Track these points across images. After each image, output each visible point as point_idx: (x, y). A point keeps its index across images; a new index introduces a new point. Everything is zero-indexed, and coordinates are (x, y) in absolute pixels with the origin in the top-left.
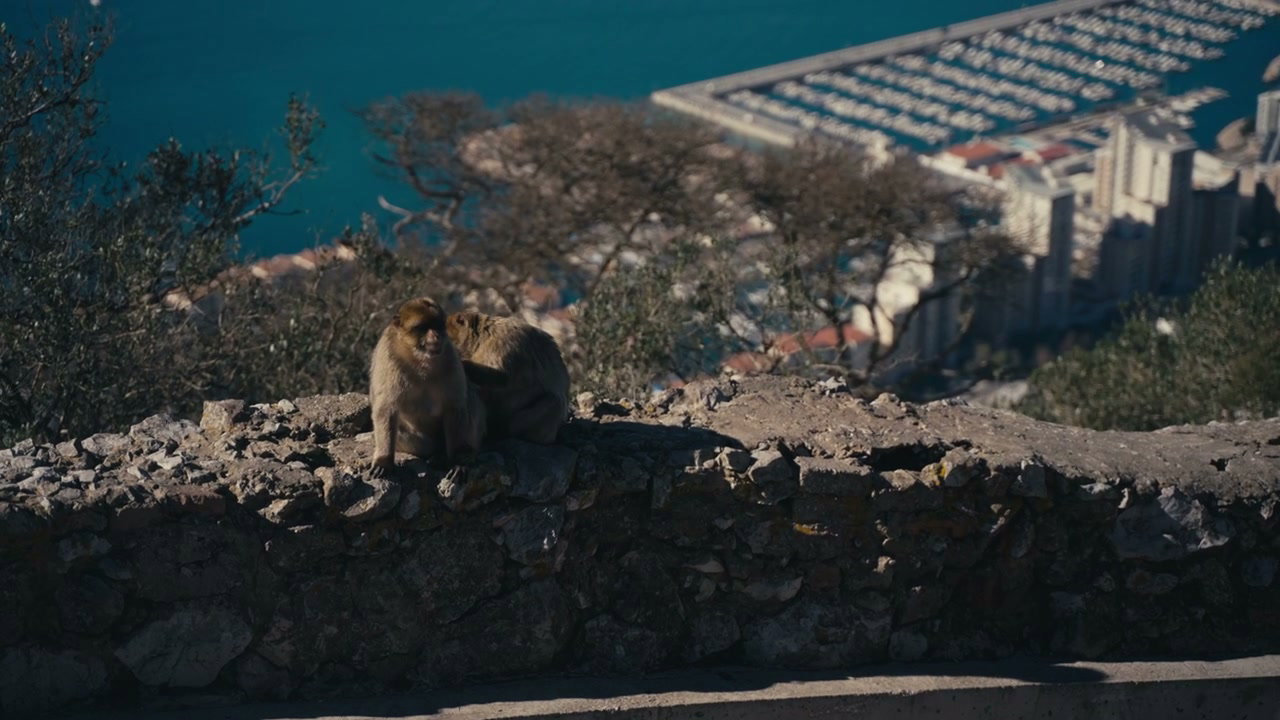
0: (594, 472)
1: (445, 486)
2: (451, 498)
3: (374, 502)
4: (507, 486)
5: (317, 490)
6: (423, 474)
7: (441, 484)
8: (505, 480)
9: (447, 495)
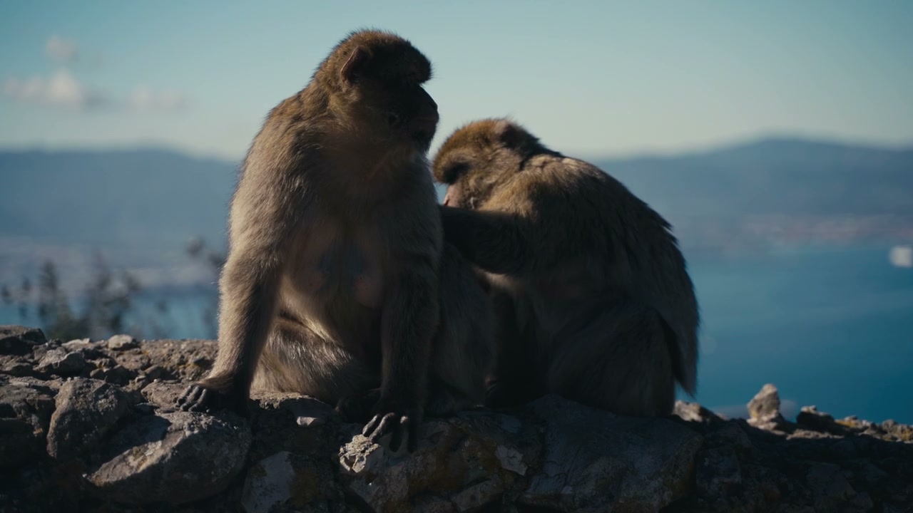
0: (737, 478)
1: (357, 449)
2: (367, 475)
3: (161, 452)
4: (517, 476)
5: (34, 419)
6: (310, 420)
7: (349, 446)
8: (512, 460)
9: (358, 468)
